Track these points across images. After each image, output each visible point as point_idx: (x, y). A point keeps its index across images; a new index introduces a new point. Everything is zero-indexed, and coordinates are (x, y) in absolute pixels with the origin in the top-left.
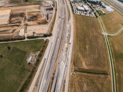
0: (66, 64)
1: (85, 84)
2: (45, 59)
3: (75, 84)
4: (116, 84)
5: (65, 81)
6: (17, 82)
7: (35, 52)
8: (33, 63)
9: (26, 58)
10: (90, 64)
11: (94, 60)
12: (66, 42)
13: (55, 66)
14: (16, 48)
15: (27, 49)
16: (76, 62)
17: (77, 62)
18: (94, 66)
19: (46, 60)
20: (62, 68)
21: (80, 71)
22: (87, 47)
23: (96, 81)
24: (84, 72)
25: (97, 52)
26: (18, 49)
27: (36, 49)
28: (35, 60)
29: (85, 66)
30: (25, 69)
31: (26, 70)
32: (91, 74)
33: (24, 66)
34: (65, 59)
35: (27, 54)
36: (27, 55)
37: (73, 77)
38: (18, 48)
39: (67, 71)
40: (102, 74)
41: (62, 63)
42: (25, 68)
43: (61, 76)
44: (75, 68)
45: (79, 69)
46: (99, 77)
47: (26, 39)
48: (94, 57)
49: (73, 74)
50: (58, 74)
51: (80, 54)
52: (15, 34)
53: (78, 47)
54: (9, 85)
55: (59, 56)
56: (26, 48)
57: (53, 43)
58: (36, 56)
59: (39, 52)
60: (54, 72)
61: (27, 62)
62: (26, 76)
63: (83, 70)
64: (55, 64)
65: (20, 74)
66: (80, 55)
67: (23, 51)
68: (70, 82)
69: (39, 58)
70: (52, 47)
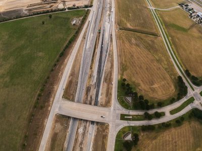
4: (171, 45)
6: (63, 38)
7: (78, 17)
8: (78, 24)
9: (70, 22)
10: (136, 26)
12: (108, 11)
15: (69, 16)
18: (140, 27)
19: (90, 21)
21: (125, 30)
22: (130, 15)
25: (141, 19)
28: (80, 22)
29: (130, 27)
30: (70, 29)
31: (72, 29)
33: (69, 27)
34: (108, 21)
35: (71, 19)
37: (119, 33)
41: (106, 23)
45: (124, 28)
47: (67, 10)
48: (139, 22)
49: (118, 31)
51: (123, 19)
52: (53, 8)
53: (121, 14)
54: (54, 42)
58: (80, 19)
59: (82, 17)
60: (99, 28)
61: (72, 24)
62: (72, 33)
65: (66, 32)
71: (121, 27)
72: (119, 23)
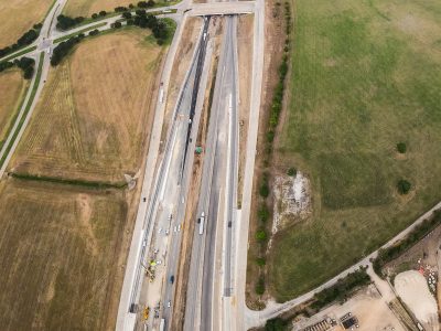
0: (157, 203)
1: (100, 146)
2: (240, 207)
3: (132, 145)
5: (161, 151)
6: (302, 111)
7: (294, 223)
8: (278, 179)
9: (313, 187)
10: (61, 214)
11: (40, 231)
12: (152, 314)
13: (196, 191)
14: (379, 204)
15: (334, 222)
16: (117, 216)
17: (113, 218)
18: (49, 206)
19: (235, 204)
20: (170, 189)
21: (108, 185)
23: (64, 155)
24: (95, 185)
26: (369, 205)
27: (295, 235)
28: (277, 192)
29: (86, 203)
30: (297, 150)
32: (71, 178)
33: (307, 158)
34: (160, 223)
35: (319, 203)
36: (318, 196)
37: (135, 166)
38: (371, 210)
39: (153, 182)
40: (35, 178)
41: (170, 207)
42: (298, 155)
43: (174, 163)
44: (124, 195)
45: (108, 193)
46: (49, 166)
47: (366, 262)
48: (37, 241)
49: (133, 174)
50: (183, 165)
51: (95, 252)
53: (94, 288)
54: (319, 96)
55: (186, 233)
56: (339, 224)
57: (222, 292)
58: (281, 209)
59: (274, 229)
60: (199, 171)
61: (304, 175)
62: (285, 134)
63: (95, 190)
64: (196, 198)
65: (305, 133)
66: (93, 248)
67: (341, 207)
68: (146, 148)
69: (265, 205)
70: (223, 268)
71: (119, 194)
72: (119, 218)
